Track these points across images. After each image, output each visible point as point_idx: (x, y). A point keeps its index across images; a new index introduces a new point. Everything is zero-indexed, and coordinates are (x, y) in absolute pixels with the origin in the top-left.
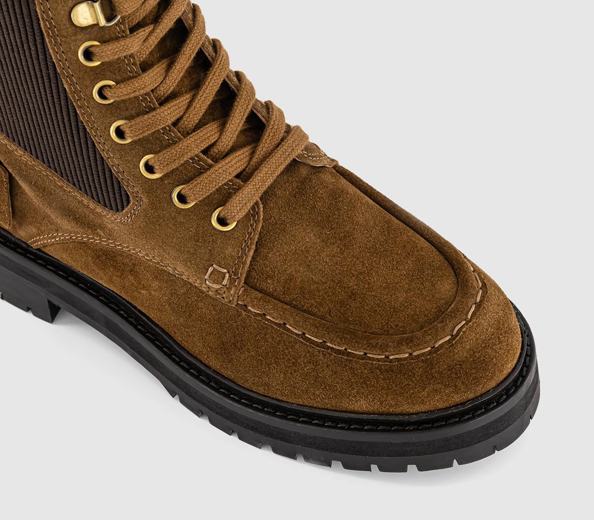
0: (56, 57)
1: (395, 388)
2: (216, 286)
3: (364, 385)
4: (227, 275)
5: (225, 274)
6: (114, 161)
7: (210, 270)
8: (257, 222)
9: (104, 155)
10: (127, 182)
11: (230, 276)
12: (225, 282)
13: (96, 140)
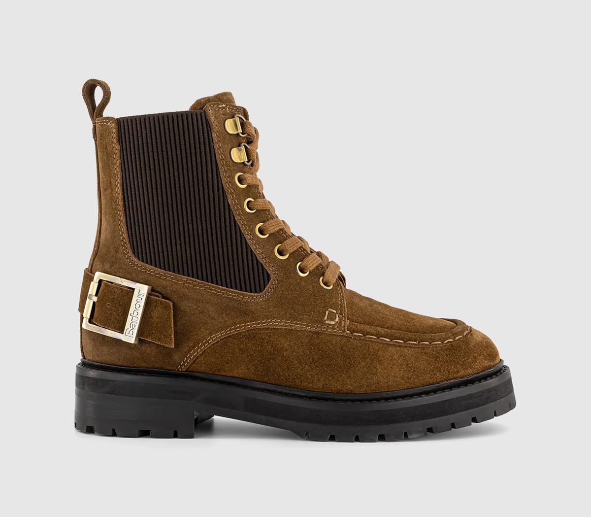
0: (224, 180)
2: (332, 323)
4: (337, 315)
5: (335, 314)
6: (259, 251)
7: (327, 312)
10: (268, 265)
12: (336, 320)
13: (248, 237)
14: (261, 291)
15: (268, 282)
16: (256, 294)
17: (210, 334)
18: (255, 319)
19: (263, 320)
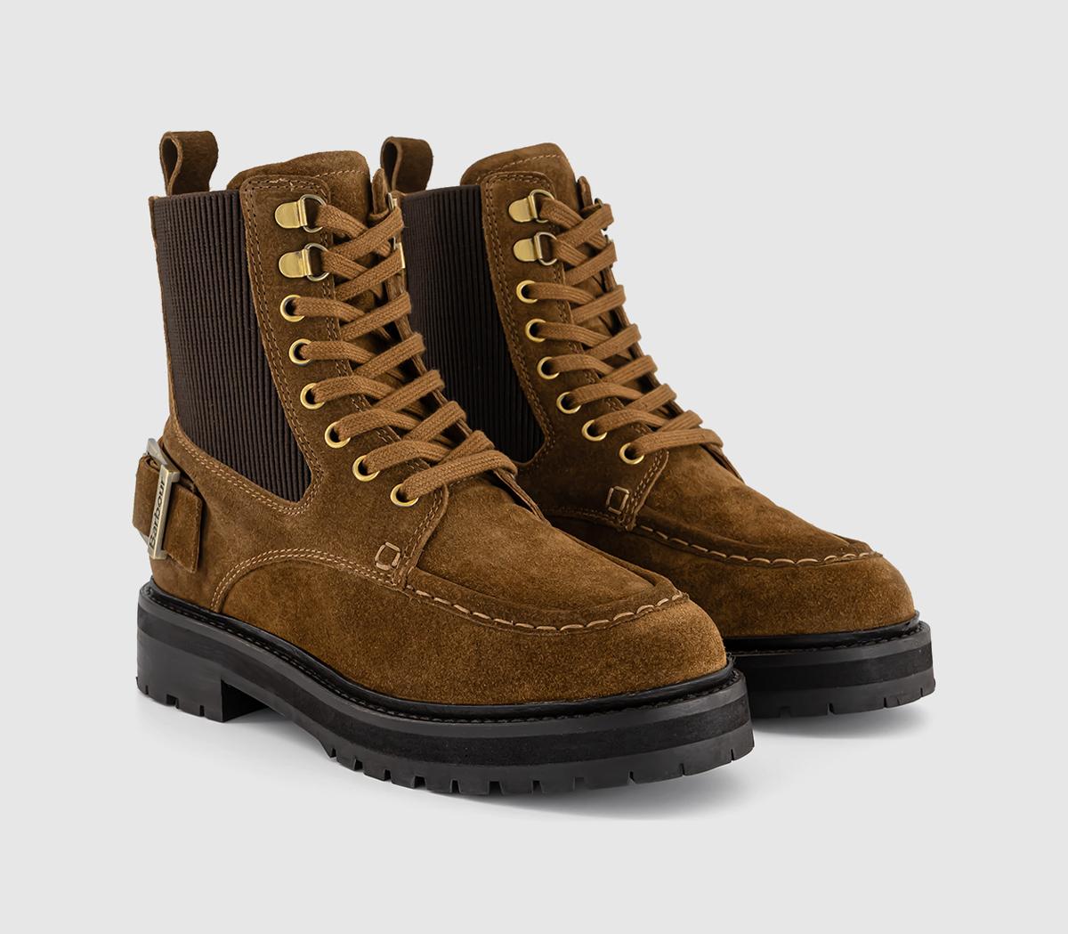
0: (258, 308)
1: (563, 664)
2: (385, 567)
3: (530, 663)
4: (399, 555)
5: (396, 552)
6: (299, 430)
7: (382, 547)
8: (440, 506)
9: (291, 423)
10: (311, 455)
11: (401, 557)
12: (394, 563)
13: (285, 406)
14: (299, 500)
15: (309, 484)
16: (292, 503)
17: (238, 560)
18: (290, 544)
19: (301, 548)
